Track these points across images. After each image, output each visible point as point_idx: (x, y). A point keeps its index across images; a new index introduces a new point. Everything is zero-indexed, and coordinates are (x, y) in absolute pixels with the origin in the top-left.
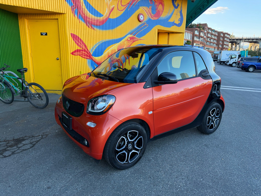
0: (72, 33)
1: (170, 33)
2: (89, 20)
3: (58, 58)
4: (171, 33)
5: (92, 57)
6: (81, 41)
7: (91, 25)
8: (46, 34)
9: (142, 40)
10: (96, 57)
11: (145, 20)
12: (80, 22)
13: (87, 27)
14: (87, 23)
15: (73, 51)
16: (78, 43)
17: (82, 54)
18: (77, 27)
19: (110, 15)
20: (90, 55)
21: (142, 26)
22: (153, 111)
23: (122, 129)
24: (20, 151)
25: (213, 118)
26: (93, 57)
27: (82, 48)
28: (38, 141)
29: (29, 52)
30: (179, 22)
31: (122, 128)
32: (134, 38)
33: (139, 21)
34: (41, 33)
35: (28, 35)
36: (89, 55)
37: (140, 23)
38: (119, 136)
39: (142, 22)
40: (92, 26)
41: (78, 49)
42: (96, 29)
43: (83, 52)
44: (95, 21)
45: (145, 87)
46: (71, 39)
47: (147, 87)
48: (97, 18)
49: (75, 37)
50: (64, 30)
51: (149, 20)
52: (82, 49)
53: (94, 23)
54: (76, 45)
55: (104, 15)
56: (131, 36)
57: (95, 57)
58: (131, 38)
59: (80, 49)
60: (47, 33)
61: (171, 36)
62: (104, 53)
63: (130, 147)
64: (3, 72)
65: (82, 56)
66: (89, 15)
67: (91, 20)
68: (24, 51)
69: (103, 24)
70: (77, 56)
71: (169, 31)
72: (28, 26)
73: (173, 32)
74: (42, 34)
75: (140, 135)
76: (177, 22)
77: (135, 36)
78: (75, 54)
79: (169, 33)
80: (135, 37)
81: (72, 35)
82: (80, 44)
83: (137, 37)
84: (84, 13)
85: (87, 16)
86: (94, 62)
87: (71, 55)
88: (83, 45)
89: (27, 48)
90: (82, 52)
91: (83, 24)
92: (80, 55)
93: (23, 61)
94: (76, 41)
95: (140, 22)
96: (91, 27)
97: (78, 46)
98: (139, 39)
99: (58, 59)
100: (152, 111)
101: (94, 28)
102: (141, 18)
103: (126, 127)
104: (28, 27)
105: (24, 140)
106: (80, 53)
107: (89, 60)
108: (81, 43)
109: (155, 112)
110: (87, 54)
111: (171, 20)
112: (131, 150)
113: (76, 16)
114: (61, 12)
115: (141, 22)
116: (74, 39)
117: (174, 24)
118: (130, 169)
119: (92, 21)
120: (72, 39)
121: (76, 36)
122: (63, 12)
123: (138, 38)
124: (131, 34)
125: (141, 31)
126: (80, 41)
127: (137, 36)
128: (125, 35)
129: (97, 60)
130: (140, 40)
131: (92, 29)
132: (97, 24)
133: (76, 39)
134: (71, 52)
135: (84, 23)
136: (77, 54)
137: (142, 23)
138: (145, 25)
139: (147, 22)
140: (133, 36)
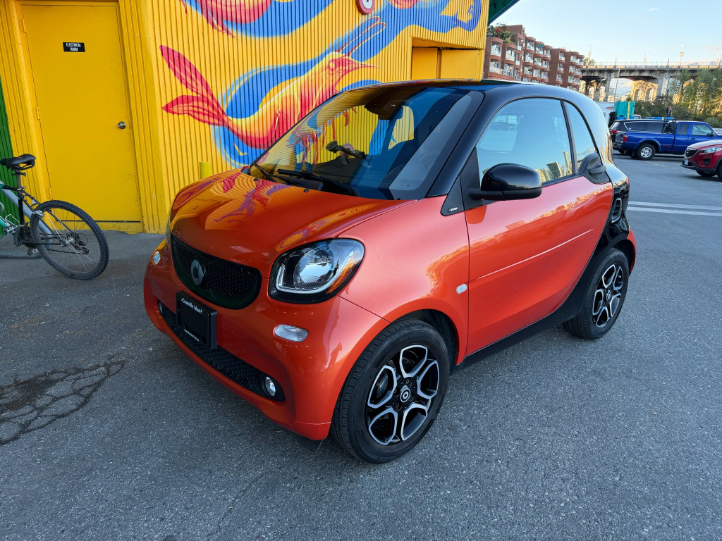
0: (164, 44)
1: (443, 49)
2: (214, 3)
3: (123, 123)
4: (447, 49)
5: (225, 118)
6: (193, 71)
7: (220, 20)
8: (82, 48)
9: (369, 68)
10: (239, 120)
11: (379, 7)
12: (186, 11)
13: (210, 26)
14: (210, 14)
15: (169, 101)
16: (183, 75)
17: (196, 109)
18: (179, 25)
20: (221, 113)
21: (369, 28)
22: (467, 283)
23: (386, 344)
24: (46, 420)
25: (607, 292)
26: (230, 118)
27: (197, 93)
28: (99, 384)
29: (30, 105)
30: (471, 17)
31: (385, 340)
32: (347, 62)
34: (64, 44)
35: (21, 50)
36: (218, 112)
37: (363, 19)
38: (378, 365)
39: (370, 15)
40: (225, 24)
41: (185, 94)
42: (235, 34)
43: (201, 104)
44: (233, 9)
45: (445, 212)
46: (160, 63)
47: (452, 210)
49: (172, 58)
50: (137, 34)
51: (389, 8)
52: (195, 94)
53: (229, 15)
54: (178, 82)
56: (338, 55)
57: (235, 120)
58: (337, 61)
59: (190, 93)
60: (83, 44)
61: (446, 56)
62: (260, 106)
63: (406, 395)
65: (196, 115)
67: (219, 6)
68: (13, 103)
69: (257, 20)
70: (181, 116)
71: (441, 43)
72: (20, 22)
73: (453, 45)
74: (67, 49)
75: (431, 357)
76: (465, 17)
77: (350, 55)
78: (175, 109)
79: (440, 49)
80: (350, 58)
81: (165, 52)
82: (189, 80)
83: (354, 60)
86: (231, 133)
87: (165, 112)
88: (199, 83)
89: (21, 90)
90: (195, 103)
91: (196, 15)
92: (191, 113)
93: (12, 133)
94: (177, 70)
95: (363, 16)
96: (220, 28)
97: (184, 87)
98: (360, 66)
99: (124, 127)
100: (465, 283)
101: (230, 30)
103: (397, 336)
104: (21, 26)
105: (51, 383)
106: (191, 108)
107: (217, 127)
108: (193, 76)
109: (472, 286)
110: (211, 109)
111: (447, 12)
112: (408, 404)
116: (172, 63)
117: (456, 22)
118: (404, 459)
119: (224, 8)
120: (166, 65)
121: (176, 55)
123: (357, 62)
124: (337, 49)
125: (366, 41)
126: (188, 70)
127: (354, 56)
128: (320, 54)
129: (240, 127)
130: (363, 68)
131: (225, 34)
133: (177, 62)
134: (164, 104)
135: (199, 13)
136: (181, 109)
137: (369, 18)
138: (375, 24)
139: (382, 14)
140: (344, 55)
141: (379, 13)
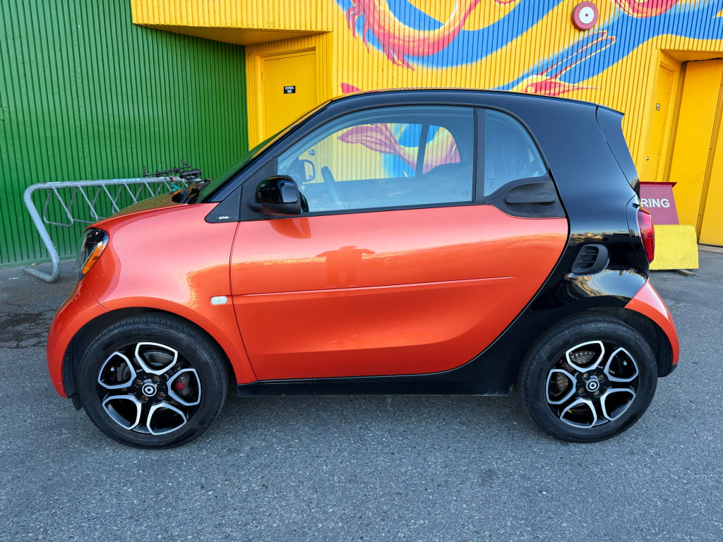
0: (345, 82)
2: (396, 41)
3: (312, 150)
5: (397, 147)
7: (401, 55)
9: (584, 90)
10: (412, 148)
11: (605, 20)
12: (368, 52)
13: (391, 62)
14: (391, 50)
17: (369, 139)
18: (360, 64)
19: (467, 20)
20: (393, 142)
21: (589, 45)
22: (231, 296)
26: (402, 147)
32: (553, 85)
33: (578, 27)
34: (284, 88)
35: (260, 94)
36: (390, 142)
37: (582, 36)
38: (107, 349)
39: (591, 30)
40: (406, 58)
42: (415, 67)
43: (374, 134)
44: (416, 44)
45: (210, 219)
47: (220, 218)
48: (423, 34)
51: (624, 19)
53: (411, 49)
55: (447, 24)
56: (540, 79)
57: (407, 148)
58: (539, 85)
60: (294, 87)
62: (436, 135)
63: (149, 390)
64: (171, 178)
65: (369, 144)
66: (397, 27)
67: (401, 42)
69: (441, 51)
70: (354, 145)
72: (262, 73)
74: (286, 92)
77: (558, 77)
78: (349, 139)
80: (558, 81)
81: (345, 88)
83: (562, 82)
84: (382, 23)
85: (391, 30)
86: (401, 160)
87: (340, 141)
90: (369, 133)
91: (378, 54)
92: (364, 142)
95: (582, 33)
96: (400, 63)
98: (571, 88)
99: (313, 154)
100: (227, 296)
101: (411, 64)
102: (586, 16)
104: (262, 77)
106: (364, 138)
107: (388, 155)
109: (238, 301)
110: (383, 139)
113: (359, 35)
114: (319, 29)
115: (584, 30)
119: (406, 43)
122: (325, 30)
123: (567, 84)
124: (540, 72)
125: (583, 60)
127: (563, 78)
129: (411, 155)
130: (576, 91)
131: (405, 68)
132: (421, 50)
134: (340, 134)
135: (381, 52)
136: (354, 138)
137: (586, 36)
138: (600, 39)
139: (611, 28)
140: (549, 77)
141: (606, 26)
